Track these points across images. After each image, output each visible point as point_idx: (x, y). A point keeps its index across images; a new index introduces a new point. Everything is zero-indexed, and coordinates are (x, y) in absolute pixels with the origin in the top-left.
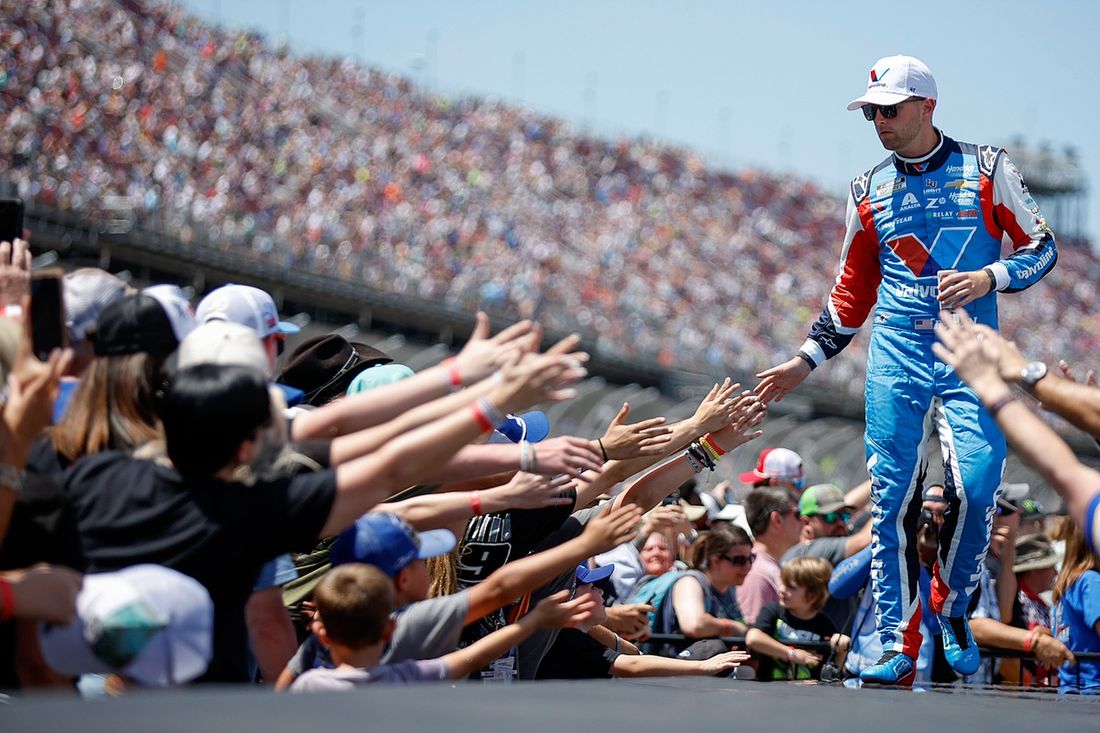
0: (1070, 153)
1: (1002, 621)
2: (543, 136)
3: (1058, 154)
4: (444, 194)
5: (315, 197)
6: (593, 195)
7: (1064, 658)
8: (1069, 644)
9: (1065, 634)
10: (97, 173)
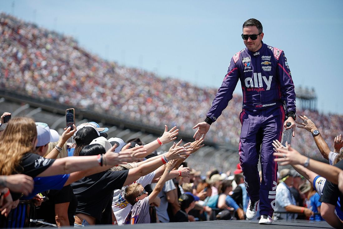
0: (313, 90)
1: (297, 205)
2: (186, 86)
3: (310, 90)
4: (161, 100)
5: (131, 101)
6: (198, 100)
7: (311, 214)
8: (313, 210)
9: (311, 208)
10: (79, 96)
